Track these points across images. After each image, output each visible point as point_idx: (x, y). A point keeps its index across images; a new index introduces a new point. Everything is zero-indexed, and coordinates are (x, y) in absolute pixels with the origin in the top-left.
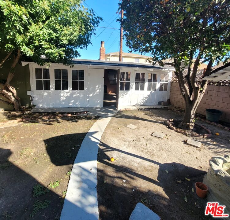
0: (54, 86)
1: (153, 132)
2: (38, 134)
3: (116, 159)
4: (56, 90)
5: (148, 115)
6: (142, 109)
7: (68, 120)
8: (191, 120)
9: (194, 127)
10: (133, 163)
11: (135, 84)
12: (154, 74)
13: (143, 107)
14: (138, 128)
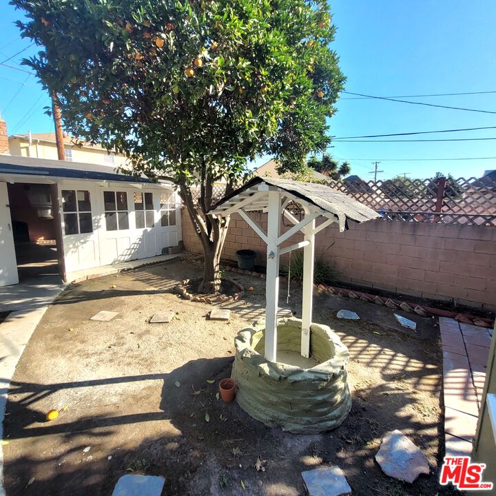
1: (151, 315)
3: (62, 410)
5: (141, 280)
6: (129, 270)
8: (215, 274)
9: (221, 285)
10: (107, 400)
11: (106, 217)
12: (145, 193)
13: (131, 266)
14: (120, 316)
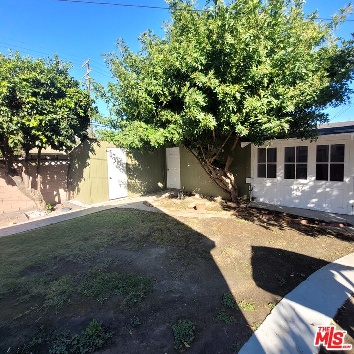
0: (282, 173)
2: (248, 235)
4: (285, 178)
7: (300, 230)
